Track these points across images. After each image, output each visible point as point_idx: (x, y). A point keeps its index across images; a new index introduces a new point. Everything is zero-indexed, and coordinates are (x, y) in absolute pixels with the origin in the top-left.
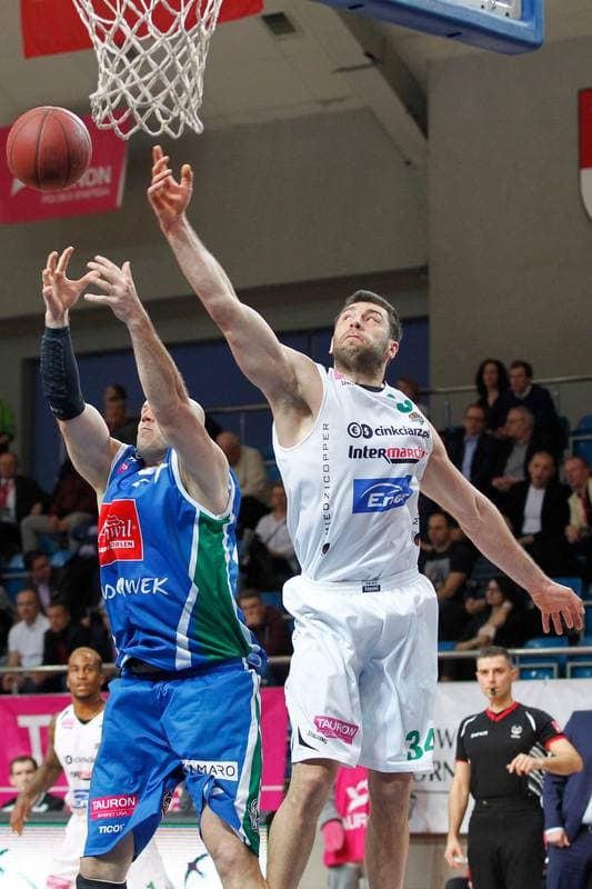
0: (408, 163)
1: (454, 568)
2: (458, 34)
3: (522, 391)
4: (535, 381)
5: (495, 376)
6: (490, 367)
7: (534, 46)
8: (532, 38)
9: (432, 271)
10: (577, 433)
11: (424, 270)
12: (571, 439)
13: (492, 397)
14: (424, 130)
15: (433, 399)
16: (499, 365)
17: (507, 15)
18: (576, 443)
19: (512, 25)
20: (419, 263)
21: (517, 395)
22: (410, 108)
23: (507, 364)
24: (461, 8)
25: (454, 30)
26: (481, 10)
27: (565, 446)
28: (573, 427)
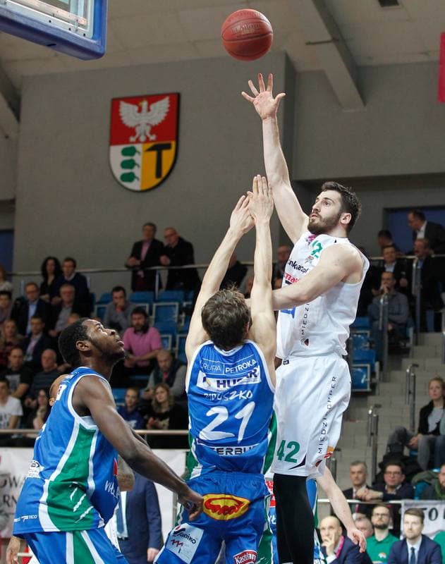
0: (7, 137)
1: (22, 381)
2: (54, 45)
3: (70, 275)
4: (77, 270)
5: (53, 267)
6: (51, 262)
7: (98, 55)
8: (98, 50)
9: (17, 202)
10: (99, 303)
11: (13, 201)
12: (96, 307)
13: (51, 278)
14: (18, 117)
15: (14, 278)
16: (56, 261)
17: (84, 35)
18: (99, 309)
19: (86, 41)
20: (10, 197)
21: (66, 278)
22: (10, 105)
23: (61, 260)
24: (57, 29)
25: (51, 42)
26: (68, 31)
27: (92, 310)
28: (98, 299)
